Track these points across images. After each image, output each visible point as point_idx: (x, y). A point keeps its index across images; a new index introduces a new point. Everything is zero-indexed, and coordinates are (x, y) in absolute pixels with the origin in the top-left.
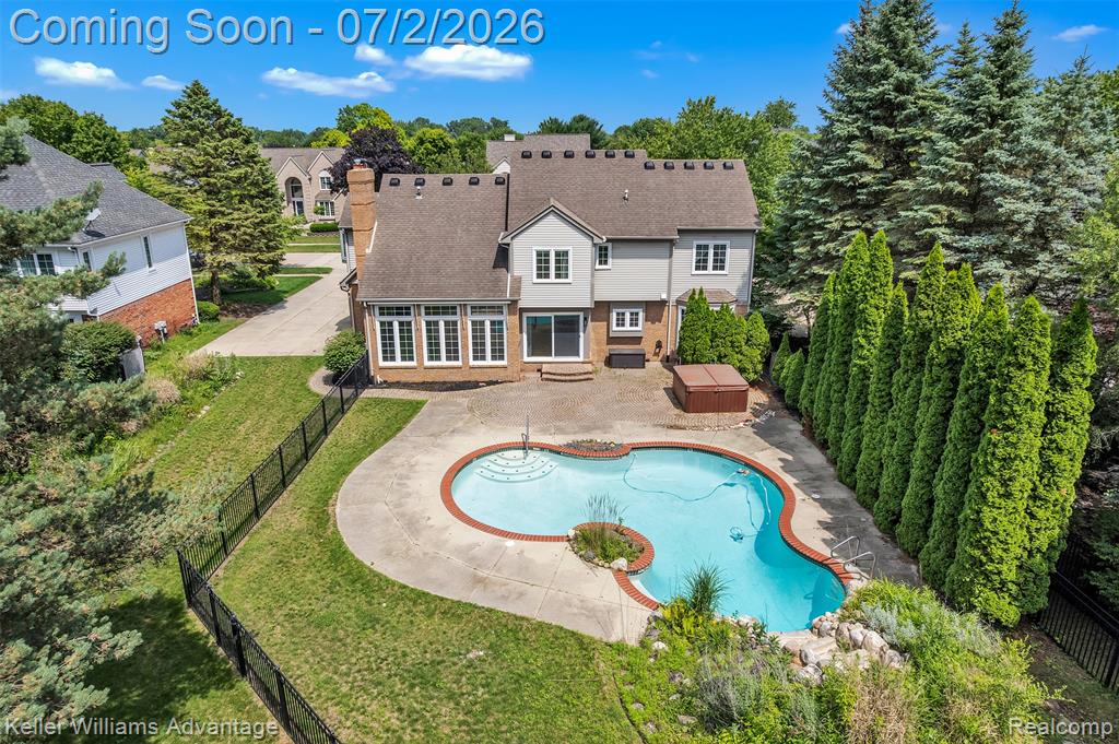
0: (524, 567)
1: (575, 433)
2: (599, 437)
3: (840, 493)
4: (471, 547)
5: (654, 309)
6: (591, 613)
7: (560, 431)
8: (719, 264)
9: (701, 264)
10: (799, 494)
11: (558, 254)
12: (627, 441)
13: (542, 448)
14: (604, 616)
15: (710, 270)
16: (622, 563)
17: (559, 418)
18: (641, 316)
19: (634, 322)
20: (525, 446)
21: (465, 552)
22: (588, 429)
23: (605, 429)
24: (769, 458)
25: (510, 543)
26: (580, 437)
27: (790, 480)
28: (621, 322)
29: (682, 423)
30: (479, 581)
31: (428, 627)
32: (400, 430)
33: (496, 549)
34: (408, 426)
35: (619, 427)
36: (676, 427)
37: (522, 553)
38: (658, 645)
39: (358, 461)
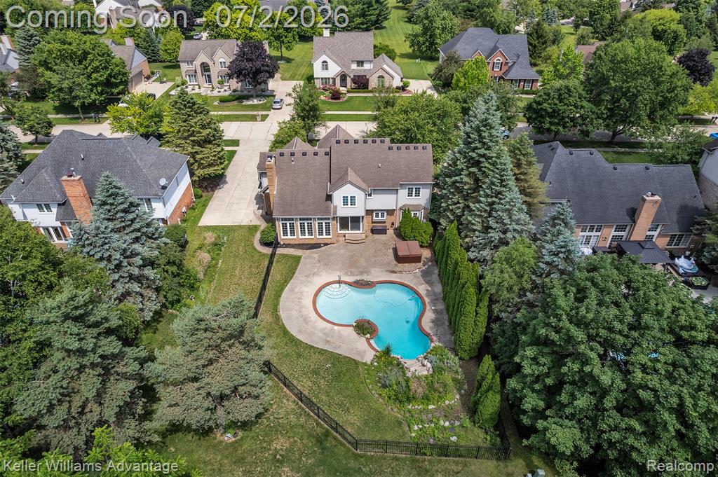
0: (340, 337)
1: (357, 275)
2: (366, 278)
3: (441, 306)
4: (324, 329)
5: (391, 212)
6: (359, 353)
7: (352, 274)
8: (418, 194)
9: (410, 194)
10: (428, 307)
11: (351, 197)
12: (376, 280)
13: (346, 283)
14: (362, 354)
15: (414, 197)
16: (368, 336)
17: (351, 266)
18: (385, 214)
19: (383, 216)
20: (339, 282)
21: (322, 330)
22: (362, 273)
23: (368, 273)
24: (422, 289)
25: (336, 327)
26: (359, 278)
27: (427, 300)
28: (377, 216)
29: (396, 269)
30: (328, 342)
31: (315, 357)
32: (294, 273)
33: (332, 330)
34: (297, 271)
35: (373, 272)
36: (394, 272)
37: (339, 331)
38: (376, 364)
39: (282, 290)
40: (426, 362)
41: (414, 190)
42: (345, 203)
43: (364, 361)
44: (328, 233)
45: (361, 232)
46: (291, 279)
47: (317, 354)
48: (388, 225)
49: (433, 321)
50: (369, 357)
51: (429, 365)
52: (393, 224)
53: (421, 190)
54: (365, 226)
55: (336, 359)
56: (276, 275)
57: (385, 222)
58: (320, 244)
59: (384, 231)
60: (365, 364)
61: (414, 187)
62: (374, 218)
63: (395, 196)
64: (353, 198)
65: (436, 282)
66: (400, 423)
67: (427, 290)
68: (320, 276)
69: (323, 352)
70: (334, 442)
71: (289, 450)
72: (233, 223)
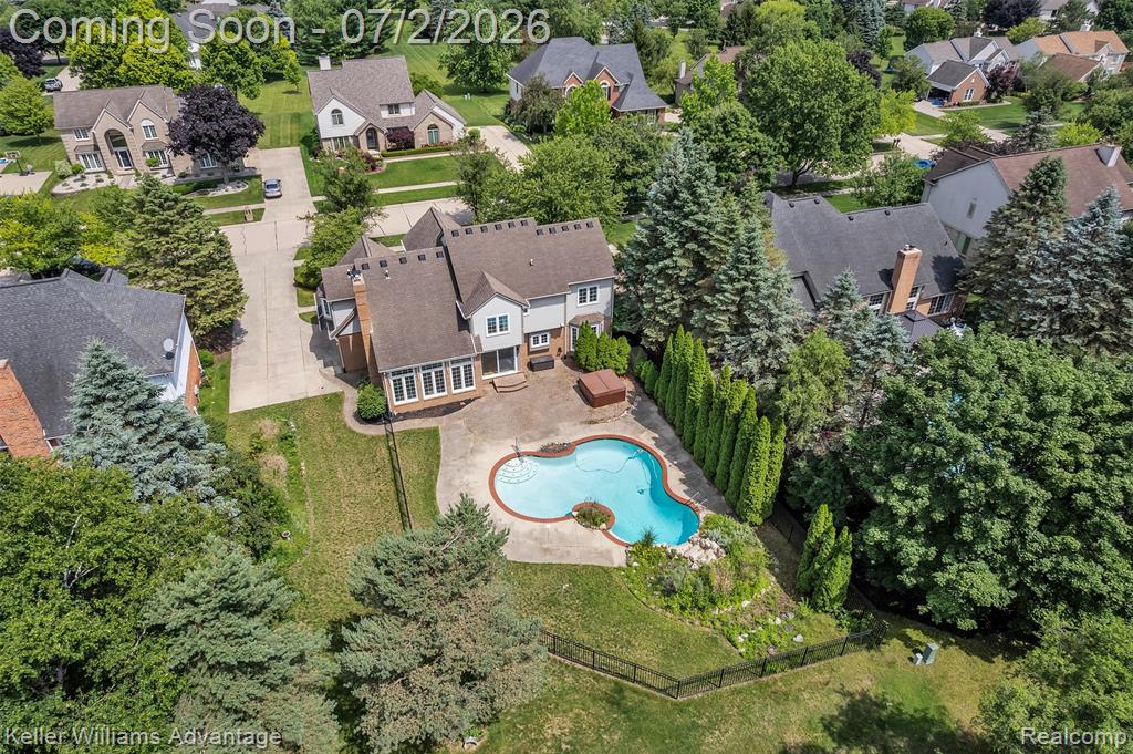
0: (562, 538)
1: (541, 438)
2: (558, 440)
3: (685, 458)
4: (531, 532)
5: (556, 332)
6: (602, 555)
7: (532, 439)
8: (593, 298)
9: (583, 300)
10: (667, 463)
11: (500, 318)
12: (572, 440)
13: (529, 454)
14: (607, 554)
15: (588, 303)
16: (604, 526)
17: (525, 427)
18: (548, 336)
19: (544, 340)
20: (519, 455)
21: (530, 535)
22: (546, 434)
23: (555, 431)
24: (646, 438)
25: (548, 525)
26: (545, 442)
27: (661, 453)
28: (536, 342)
29: (594, 417)
30: (546, 550)
31: (538, 579)
32: (439, 457)
33: (543, 530)
34: (442, 453)
35: (562, 429)
36: (592, 422)
37: (556, 530)
38: (635, 564)
39: (432, 488)
40: (708, 542)
41: (588, 292)
42: (492, 328)
43: (616, 565)
44: (469, 382)
45: (516, 371)
46: (438, 467)
47: (539, 574)
48: (553, 352)
49: (683, 481)
50: (618, 557)
51: (715, 545)
52: (560, 350)
53: (598, 290)
54: (520, 360)
55: (573, 572)
56: (410, 465)
57: (547, 350)
58: (459, 403)
59: (549, 364)
60: (619, 569)
61: (588, 288)
62: (533, 346)
63: (563, 305)
64: (503, 319)
65: (660, 424)
66: (714, 640)
67: (654, 438)
68: (483, 452)
69: (546, 568)
70: (637, 698)
71: (576, 731)
72: (292, 396)
